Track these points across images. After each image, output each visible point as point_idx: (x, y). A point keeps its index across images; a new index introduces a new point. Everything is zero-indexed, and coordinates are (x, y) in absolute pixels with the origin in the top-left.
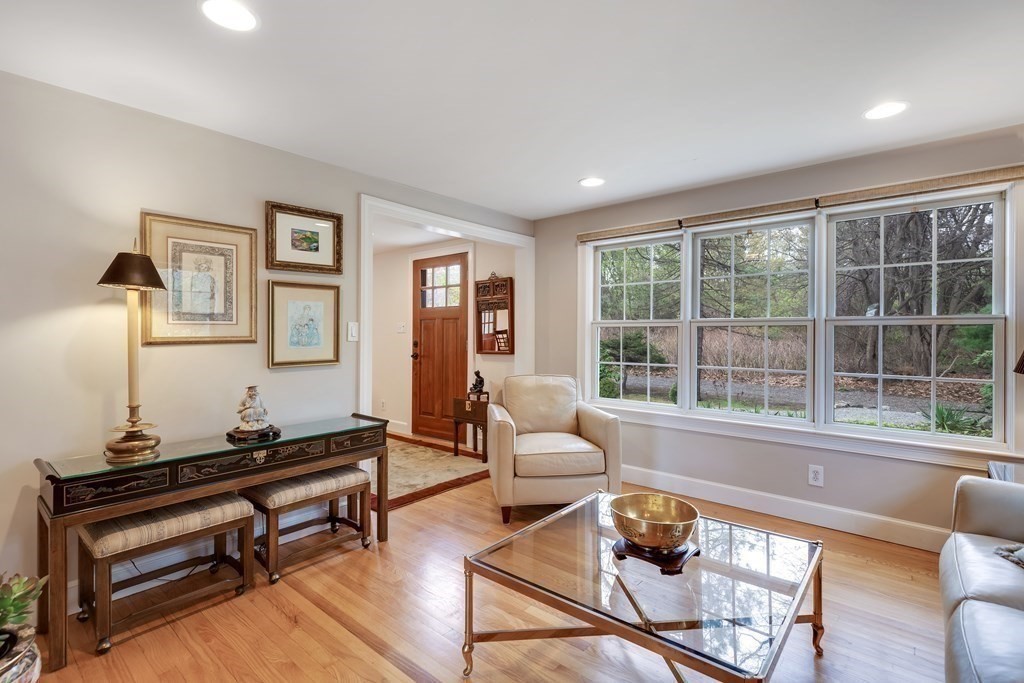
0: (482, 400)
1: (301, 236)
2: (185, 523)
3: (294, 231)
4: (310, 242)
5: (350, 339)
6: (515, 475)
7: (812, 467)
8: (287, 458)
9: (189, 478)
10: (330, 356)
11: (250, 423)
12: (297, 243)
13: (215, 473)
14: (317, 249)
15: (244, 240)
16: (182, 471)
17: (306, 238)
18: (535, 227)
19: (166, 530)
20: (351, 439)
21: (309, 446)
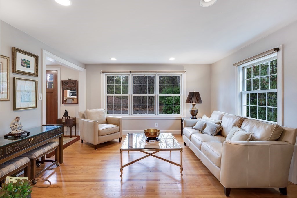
0: (68, 118)
1: (24, 62)
2: (10, 168)
3: (22, 60)
4: (26, 64)
5: (40, 99)
6: (99, 136)
7: (156, 123)
8: (38, 140)
9: (10, 152)
10: (34, 105)
11: (18, 131)
12: (23, 64)
13: (18, 148)
14: (29, 67)
15: (5, 61)
16: (7, 149)
17: (26, 63)
18: (86, 66)
19: (4, 172)
20: (55, 132)
21: (44, 135)
